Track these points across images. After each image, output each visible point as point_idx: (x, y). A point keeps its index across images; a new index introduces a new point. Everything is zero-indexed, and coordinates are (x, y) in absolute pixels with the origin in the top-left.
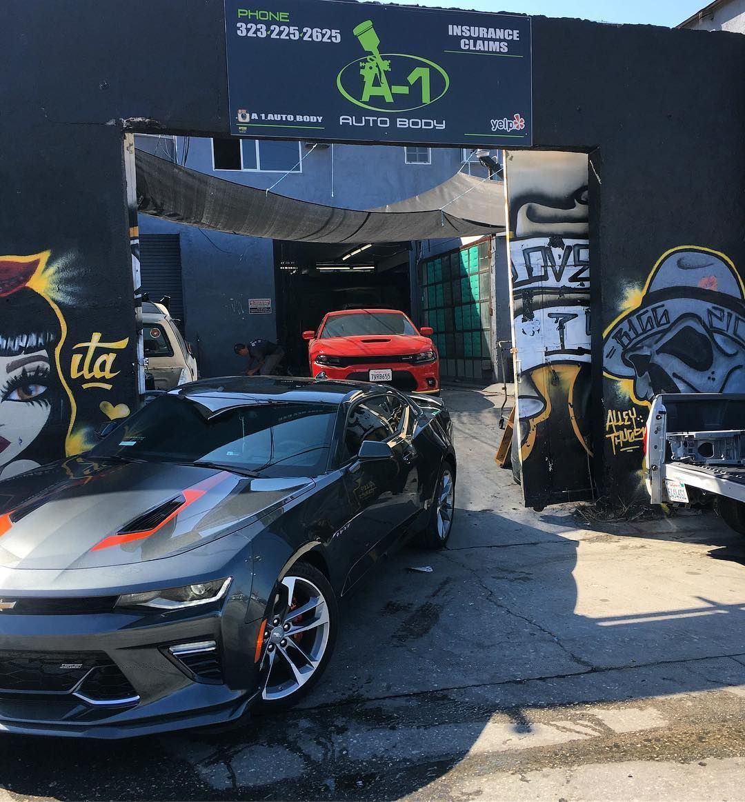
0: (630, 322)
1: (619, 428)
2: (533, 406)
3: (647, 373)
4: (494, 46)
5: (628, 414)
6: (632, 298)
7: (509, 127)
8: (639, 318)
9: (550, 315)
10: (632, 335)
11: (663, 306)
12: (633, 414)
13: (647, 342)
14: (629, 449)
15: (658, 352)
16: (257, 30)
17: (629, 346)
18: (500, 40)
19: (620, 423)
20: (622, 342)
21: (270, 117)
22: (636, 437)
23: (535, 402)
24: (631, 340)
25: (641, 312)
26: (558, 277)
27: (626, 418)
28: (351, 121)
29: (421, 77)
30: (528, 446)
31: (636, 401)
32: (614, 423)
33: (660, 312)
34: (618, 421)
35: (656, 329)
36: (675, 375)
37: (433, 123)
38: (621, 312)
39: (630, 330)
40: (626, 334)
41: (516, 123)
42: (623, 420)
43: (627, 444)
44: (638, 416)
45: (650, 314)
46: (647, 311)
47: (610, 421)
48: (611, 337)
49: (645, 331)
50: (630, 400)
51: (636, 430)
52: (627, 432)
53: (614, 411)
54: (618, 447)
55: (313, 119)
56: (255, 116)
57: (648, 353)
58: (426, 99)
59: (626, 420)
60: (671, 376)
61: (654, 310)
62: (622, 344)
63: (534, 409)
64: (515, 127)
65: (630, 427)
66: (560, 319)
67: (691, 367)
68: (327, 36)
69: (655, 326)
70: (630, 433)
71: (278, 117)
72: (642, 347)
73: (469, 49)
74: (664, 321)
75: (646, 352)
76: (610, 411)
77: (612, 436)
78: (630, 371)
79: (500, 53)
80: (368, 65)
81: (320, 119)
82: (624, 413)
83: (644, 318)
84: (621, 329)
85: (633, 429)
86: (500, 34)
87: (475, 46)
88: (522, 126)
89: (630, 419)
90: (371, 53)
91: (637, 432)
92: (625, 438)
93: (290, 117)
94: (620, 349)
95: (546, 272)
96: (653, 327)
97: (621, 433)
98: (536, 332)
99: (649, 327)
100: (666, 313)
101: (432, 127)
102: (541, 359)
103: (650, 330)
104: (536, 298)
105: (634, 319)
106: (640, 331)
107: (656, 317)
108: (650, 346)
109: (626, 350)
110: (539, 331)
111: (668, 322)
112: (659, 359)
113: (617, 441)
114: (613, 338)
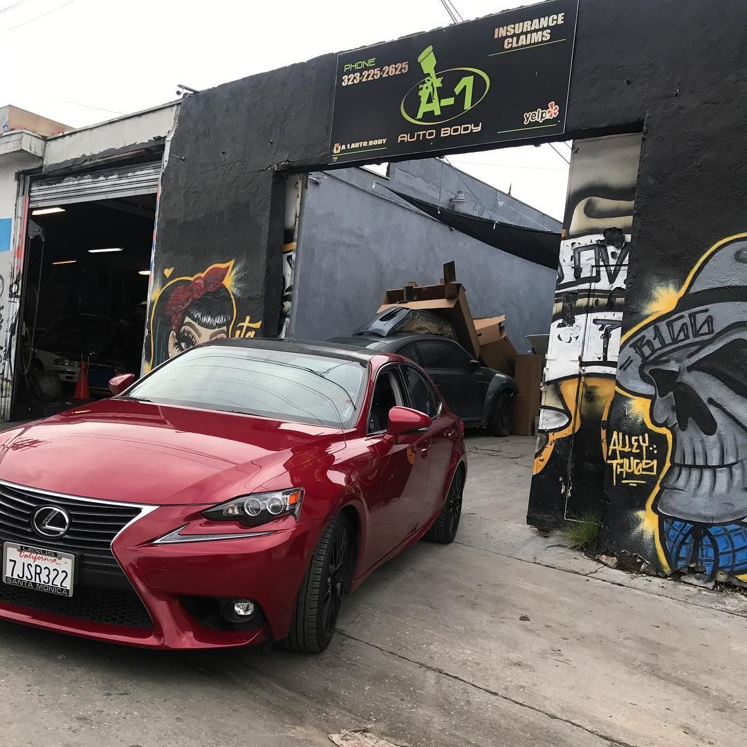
0: (657, 330)
1: (624, 455)
2: (556, 419)
3: (671, 394)
4: (536, 37)
5: (637, 441)
6: (664, 299)
7: (542, 117)
8: (670, 325)
9: (595, 321)
10: (657, 344)
11: (706, 310)
12: (644, 441)
13: (676, 355)
14: (633, 483)
15: (690, 369)
16: (355, 78)
17: (651, 358)
18: (543, 29)
19: (627, 449)
20: (642, 352)
21: (353, 146)
22: (644, 470)
23: (558, 415)
24: (654, 351)
25: (675, 317)
26: (612, 278)
27: (635, 444)
28: (406, 138)
29: (466, 86)
30: (542, 460)
31: (650, 426)
32: (619, 448)
33: (701, 318)
34: (624, 446)
35: (692, 340)
36: (711, 401)
37: (471, 127)
38: (647, 316)
39: (654, 339)
40: (649, 343)
41: (549, 112)
42: (631, 446)
43: (631, 476)
44: (650, 446)
45: (687, 320)
46: (682, 317)
47: (614, 445)
48: (628, 345)
49: (675, 340)
50: (643, 423)
51: (644, 461)
52: (634, 461)
53: (621, 434)
54: (620, 477)
55: (380, 142)
56: (344, 147)
57: (676, 369)
58: (468, 105)
59: (634, 448)
60: (705, 401)
61: (692, 316)
62: (642, 355)
63: (556, 423)
64: (547, 116)
65: (638, 456)
66: (607, 326)
67: (737, 393)
68: (399, 69)
69: (691, 335)
70: (638, 464)
71: (357, 145)
72: (668, 361)
73: (511, 48)
74: (705, 329)
75: (673, 366)
76: (615, 433)
77: (614, 462)
78: (649, 389)
79: (543, 41)
80: (425, 86)
81: (384, 141)
82: (634, 438)
83: (677, 326)
84: (644, 337)
85: (642, 459)
86: (544, 22)
87: (517, 43)
88: (555, 114)
89: (639, 447)
90: (428, 75)
91: (646, 464)
92: (630, 468)
93: (365, 144)
94: (638, 360)
95: (598, 272)
96: (687, 337)
97: (626, 461)
98: (574, 339)
99: (682, 336)
100: (709, 321)
101: (469, 131)
102: (574, 369)
103: (682, 340)
104: (582, 302)
105: (663, 326)
106: (668, 340)
107: (694, 325)
108: (678, 361)
109: (645, 362)
110: (577, 338)
111: (711, 331)
112: (689, 379)
113: (619, 470)
114: (631, 346)
